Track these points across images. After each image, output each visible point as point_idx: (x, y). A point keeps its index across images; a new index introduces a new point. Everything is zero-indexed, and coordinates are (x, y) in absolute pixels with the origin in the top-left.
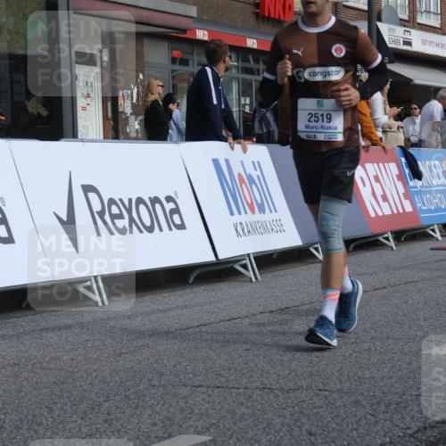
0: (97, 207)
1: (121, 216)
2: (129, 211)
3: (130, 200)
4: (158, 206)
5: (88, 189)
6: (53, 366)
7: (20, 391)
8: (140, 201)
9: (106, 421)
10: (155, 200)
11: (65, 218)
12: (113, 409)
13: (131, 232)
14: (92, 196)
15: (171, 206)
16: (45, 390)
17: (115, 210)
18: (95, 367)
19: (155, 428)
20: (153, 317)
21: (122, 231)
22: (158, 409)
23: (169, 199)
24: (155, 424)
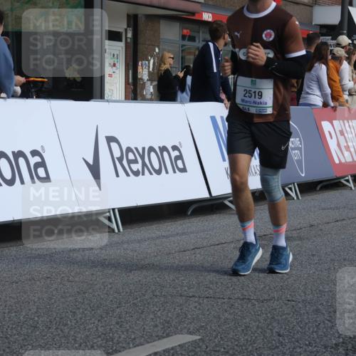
0: (117, 154)
1: (135, 161)
2: (142, 157)
3: (144, 149)
4: (165, 154)
5: (110, 139)
6: (76, 279)
7: (51, 299)
8: (151, 149)
9: (117, 323)
10: (163, 149)
11: (91, 162)
12: (124, 314)
13: (143, 174)
14: (114, 145)
15: (175, 153)
16: (70, 298)
17: (131, 156)
18: (111, 281)
19: (156, 329)
20: (158, 242)
21: (136, 173)
22: (159, 314)
23: (175, 148)
24: (156, 326)
